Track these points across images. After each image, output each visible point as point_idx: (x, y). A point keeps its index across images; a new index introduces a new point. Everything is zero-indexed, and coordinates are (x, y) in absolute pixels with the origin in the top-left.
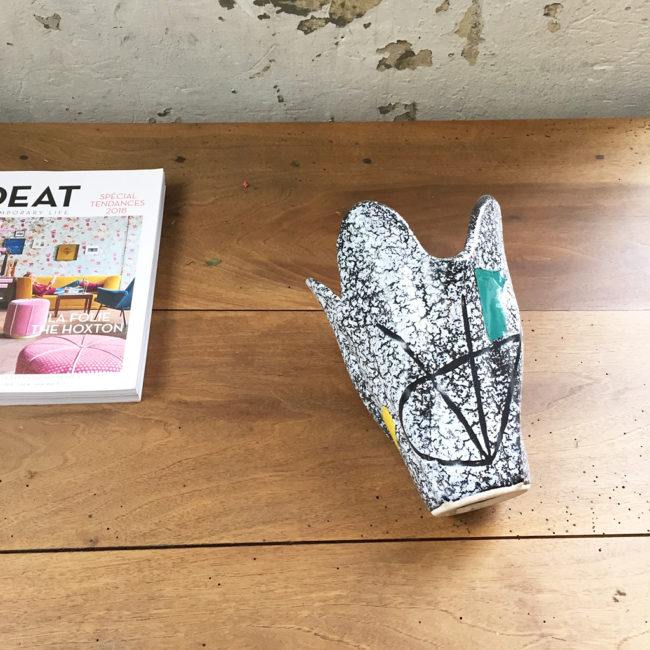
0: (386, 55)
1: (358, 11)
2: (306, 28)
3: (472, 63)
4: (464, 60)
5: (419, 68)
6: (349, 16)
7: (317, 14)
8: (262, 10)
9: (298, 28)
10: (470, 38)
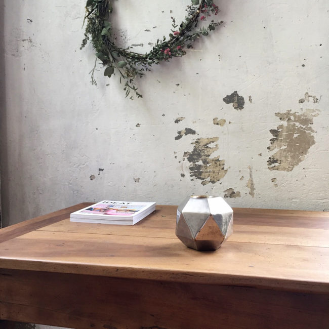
0: (227, 193)
1: (218, 179)
2: (204, 184)
3: (253, 197)
4: (250, 196)
5: (237, 198)
6: (215, 180)
7: (207, 180)
8: (192, 178)
9: (202, 184)
10: (251, 188)
